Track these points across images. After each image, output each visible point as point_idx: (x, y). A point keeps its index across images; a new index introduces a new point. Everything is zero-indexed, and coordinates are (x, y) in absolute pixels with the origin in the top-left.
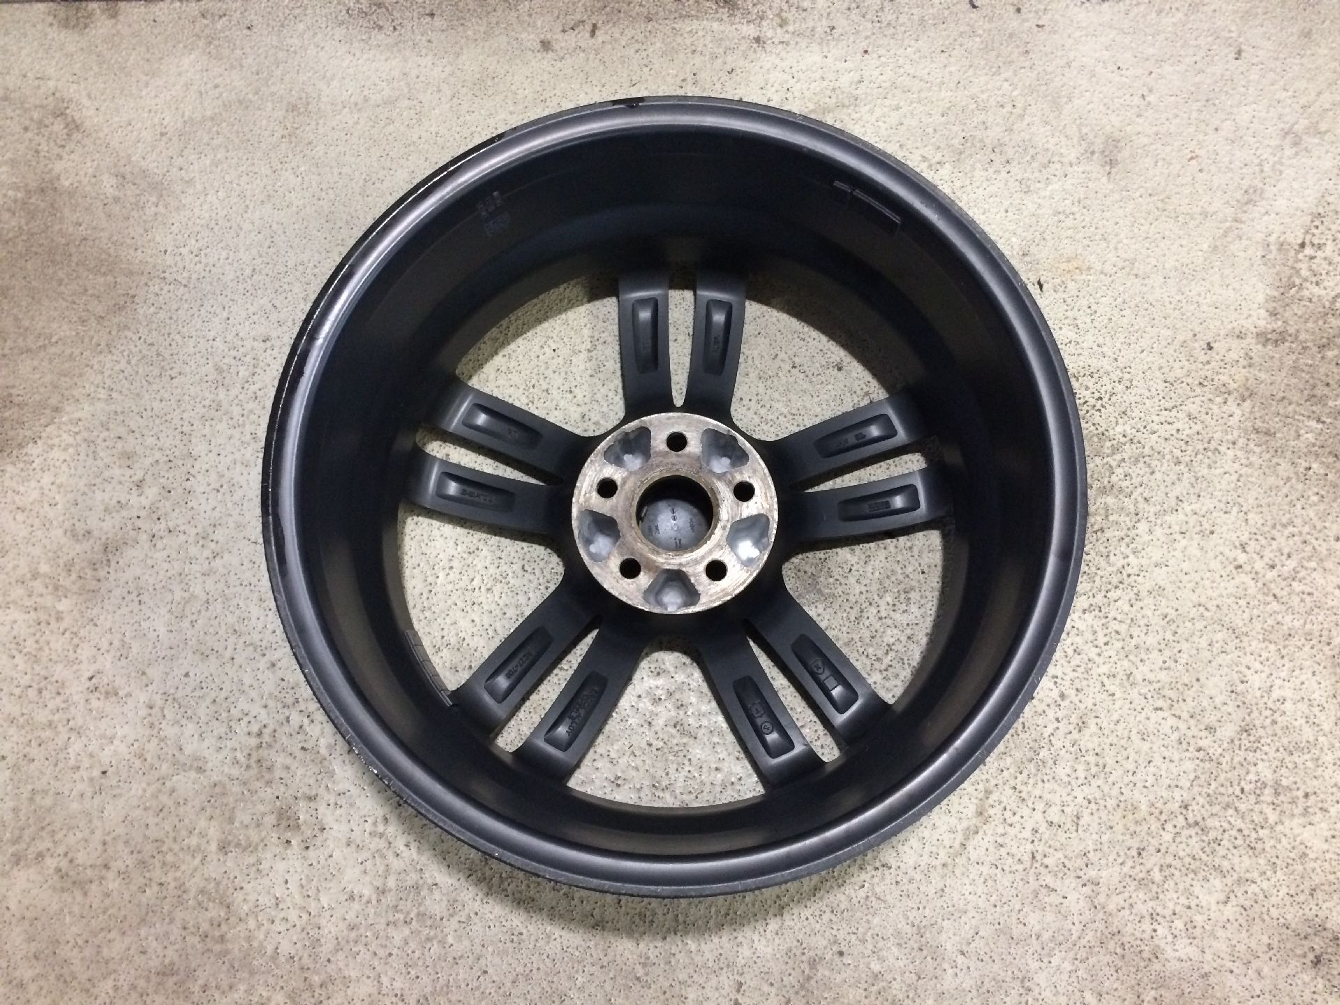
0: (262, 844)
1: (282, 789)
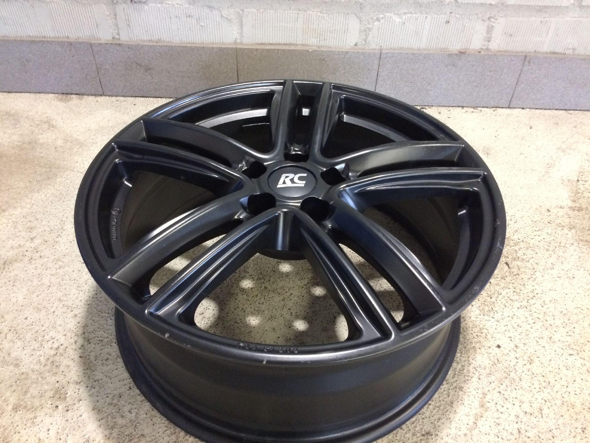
0: (41, 407)
1: (62, 377)
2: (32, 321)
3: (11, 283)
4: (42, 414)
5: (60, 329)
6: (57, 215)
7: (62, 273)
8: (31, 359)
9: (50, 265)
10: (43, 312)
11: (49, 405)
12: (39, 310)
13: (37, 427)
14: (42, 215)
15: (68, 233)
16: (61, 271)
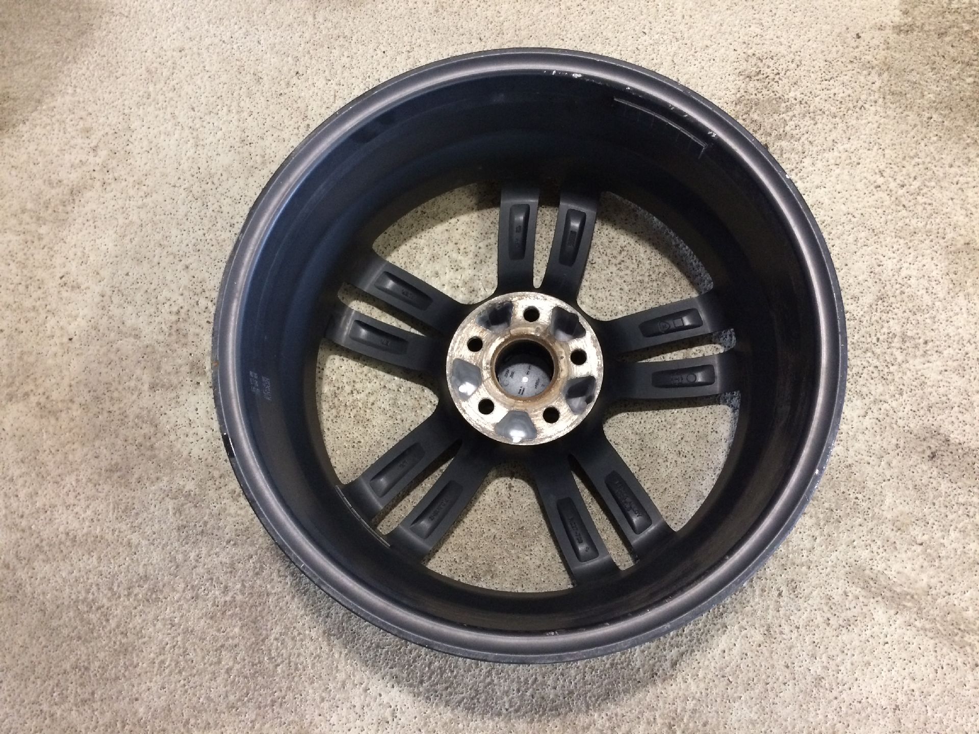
2: (135, 278)
3: (91, 222)
4: (184, 392)
5: (173, 286)
6: (115, 104)
7: (151, 205)
8: (151, 328)
9: (131, 192)
10: (145, 262)
11: (189, 382)
12: (140, 262)
13: (182, 407)
14: (94, 105)
15: (139, 137)
16: (148, 200)
